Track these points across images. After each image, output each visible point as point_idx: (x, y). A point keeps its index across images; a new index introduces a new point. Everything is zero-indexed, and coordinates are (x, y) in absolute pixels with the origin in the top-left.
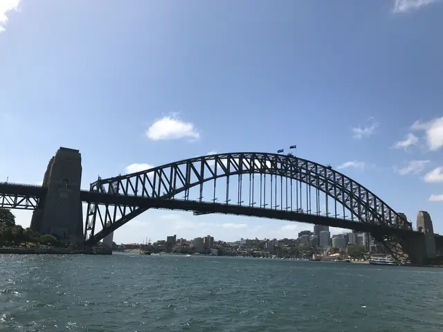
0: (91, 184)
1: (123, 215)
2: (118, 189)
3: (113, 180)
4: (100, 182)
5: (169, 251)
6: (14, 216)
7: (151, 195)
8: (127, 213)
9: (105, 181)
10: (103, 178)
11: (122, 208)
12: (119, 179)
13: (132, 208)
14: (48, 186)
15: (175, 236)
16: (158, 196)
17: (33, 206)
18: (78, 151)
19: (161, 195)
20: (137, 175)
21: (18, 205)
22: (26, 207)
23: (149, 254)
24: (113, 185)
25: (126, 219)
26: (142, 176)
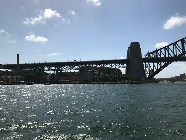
0: (145, 55)
1: (161, 66)
2: (157, 55)
3: (154, 52)
4: (149, 54)
5: (182, 80)
6: (121, 71)
7: (173, 56)
8: (162, 65)
9: (151, 53)
10: (150, 52)
11: (160, 63)
12: (156, 51)
13: (165, 63)
14: (129, 58)
15: (184, 73)
16: (176, 56)
17: (125, 66)
18: (138, 42)
19: (178, 55)
20: (165, 48)
21: (120, 67)
22: (123, 67)
23: (174, 82)
24: (155, 54)
25: (162, 68)
26: (167, 48)
